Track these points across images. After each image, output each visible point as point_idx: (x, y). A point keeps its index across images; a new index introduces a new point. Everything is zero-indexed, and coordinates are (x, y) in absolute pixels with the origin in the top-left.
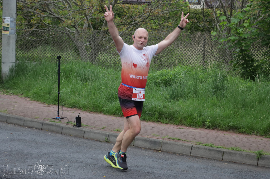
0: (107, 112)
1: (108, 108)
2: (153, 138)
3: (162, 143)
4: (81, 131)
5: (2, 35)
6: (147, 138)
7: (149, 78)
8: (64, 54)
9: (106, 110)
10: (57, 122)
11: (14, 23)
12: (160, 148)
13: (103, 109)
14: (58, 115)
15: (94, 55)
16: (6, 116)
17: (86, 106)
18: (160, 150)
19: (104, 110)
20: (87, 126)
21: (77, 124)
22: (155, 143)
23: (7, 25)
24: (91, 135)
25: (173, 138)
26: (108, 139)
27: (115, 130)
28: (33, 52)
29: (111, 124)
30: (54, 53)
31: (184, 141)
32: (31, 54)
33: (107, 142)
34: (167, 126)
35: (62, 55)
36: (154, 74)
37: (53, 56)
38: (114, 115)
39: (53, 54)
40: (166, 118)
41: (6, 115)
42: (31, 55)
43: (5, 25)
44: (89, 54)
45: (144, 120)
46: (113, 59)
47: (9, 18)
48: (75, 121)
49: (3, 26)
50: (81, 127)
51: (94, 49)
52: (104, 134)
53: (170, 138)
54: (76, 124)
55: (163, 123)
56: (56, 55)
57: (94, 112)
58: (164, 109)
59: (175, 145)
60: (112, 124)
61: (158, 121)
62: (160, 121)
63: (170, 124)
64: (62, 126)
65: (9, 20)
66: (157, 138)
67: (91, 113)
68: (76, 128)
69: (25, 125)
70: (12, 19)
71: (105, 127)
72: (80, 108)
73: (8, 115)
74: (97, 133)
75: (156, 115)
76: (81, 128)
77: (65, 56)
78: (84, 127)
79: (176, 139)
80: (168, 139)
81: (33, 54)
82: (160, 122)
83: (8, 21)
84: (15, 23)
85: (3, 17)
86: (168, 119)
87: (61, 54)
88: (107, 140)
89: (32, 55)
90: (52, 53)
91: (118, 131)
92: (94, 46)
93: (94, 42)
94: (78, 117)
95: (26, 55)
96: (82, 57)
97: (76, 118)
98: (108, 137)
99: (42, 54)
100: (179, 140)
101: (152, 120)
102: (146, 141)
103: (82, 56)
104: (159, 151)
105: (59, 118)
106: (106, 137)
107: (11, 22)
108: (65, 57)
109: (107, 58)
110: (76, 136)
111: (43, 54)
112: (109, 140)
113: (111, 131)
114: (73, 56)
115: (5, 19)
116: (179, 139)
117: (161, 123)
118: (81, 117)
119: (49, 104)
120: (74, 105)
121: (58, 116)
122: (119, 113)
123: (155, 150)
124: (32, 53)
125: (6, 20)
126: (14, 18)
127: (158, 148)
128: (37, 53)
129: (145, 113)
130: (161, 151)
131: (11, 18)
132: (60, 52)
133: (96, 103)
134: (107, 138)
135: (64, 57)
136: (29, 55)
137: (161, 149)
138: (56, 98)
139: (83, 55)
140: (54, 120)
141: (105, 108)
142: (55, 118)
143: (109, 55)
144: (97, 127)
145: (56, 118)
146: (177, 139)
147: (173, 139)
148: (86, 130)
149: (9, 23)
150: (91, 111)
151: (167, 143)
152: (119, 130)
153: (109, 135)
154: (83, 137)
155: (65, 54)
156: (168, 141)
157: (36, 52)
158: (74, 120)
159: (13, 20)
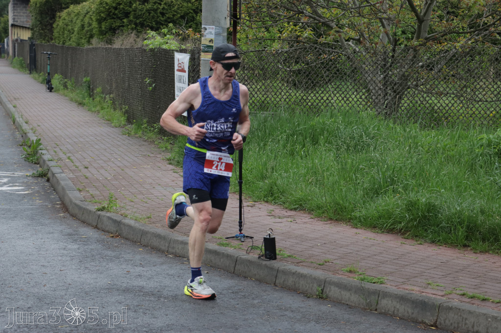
0: (360, 221)
1: (364, 212)
2: (423, 294)
3: (439, 308)
4: (272, 269)
5: (201, 62)
6: (407, 291)
7: (480, 143)
8: (325, 96)
9: (359, 217)
10: (231, 246)
11: (222, 37)
12: (435, 318)
13: (353, 214)
14: (240, 230)
15: (384, 96)
16: (140, 230)
17: (322, 207)
18: (435, 325)
19: (356, 218)
20: (289, 256)
21: (267, 252)
22: (423, 305)
23: (210, 41)
24: (290, 281)
25: (470, 293)
26: (322, 290)
27: (346, 269)
28: (267, 93)
29: (349, 251)
30: (307, 95)
31: (498, 303)
32: (263, 96)
33: (320, 297)
34: (481, 257)
35: (322, 99)
36: (491, 136)
37: (305, 100)
38: (376, 227)
39: (305, 95)
40: (484, 240)
41: (141, 227)
42: (263, 99)
43: (205, 41)
44: (375, 95)
45: (433, 242)
46: (423, 104)
47: (214, 27)
48: (263, 245)
49: (202, 43)
50: (275, 258)
51: (385, 84)
52: (315, 279)
53: (464, 295)
54: (265, 252)
55: (475, 251)
56: (310, 98)
57: (336, 220)
58: (481, 218)
59: (470, 312)
60: (350, 253)
61: (465, 246)
62: (469, 246)
63: (491, 252)
64: (236, 256)
65: (213, 32)
66: (434, 292)
67: (329, 222)
68: (261, 262)
69: (170, 250)
70: (218, 29)
71: (327, 261)
72: (310, 211)
73: (143, 228)
74: (302, 276)
75: (461, 232)
76: (274, 261)
77: (327, 99)
78: (283, 259)
79: (479, 298)
80: (459, 297)
81: (268, 97)
82: (469, 248)
83: (211, 33)
84: (224, 36)
85: (203, 26)
86: (488, 240)
87: (320, 96)
88: (322, 293)
89: (265, 99)
90: (302, 95)
91: (350, 271)
92: (385, 78)
93: (385, 71)
94: (268, 237)
95: (253, 99)
96: (361, 100)
97: (265, 239)
98: (324, 287)
99: (284, 95)
100: (484, 300)
101: (451, 243)
102: (402, 299)
103: (359, 100)
104: (432, 326)
105: (241, 237)
106: (320, 286)
107: (217, 34)
108: (327, 101)
109: (411, 102)
110: (260, 281)
111: (285, 97)
112: (326, 292)
113: (335, 272)
114: (343, 99)
115: (206, 29)
116: (486, 297)
117: (471, 249)
118: (274, 238)
119: (256, 200)
120: (301, 205)
121: (239, 232)
122: (384, 224)
123: (423, 322)
124: (265, 96)
125: (207, 31)
126: (222, 28)
127: (429, 319)
128: (275, 94)
129: (438, 226)
130: (436, 327)
131: (215, 26)
132: (318, 93)
133: (341, 202)
134: (322, 288)
135: (325, 101)
136: (261, 99)
137: (437, 323)
138: (272, 187)
139: (363, 97)
140: (230, 240)
141: (357, 214)
142: (233, 237)
143: (425, 95)
144: (310, 260)
145: (236, 237)
146: (482, 296)
147: (472, 298)
148: (282, 268)
149: (212, 37)
150: (331, 219)
151: (450, 309)
152: (352, 269)
153: (325, 281)
154: (275, 284)
155: (327, 95)
156: (456, 302)
157: (273, 94)
158: (260, 243)
159: (221, 31)
